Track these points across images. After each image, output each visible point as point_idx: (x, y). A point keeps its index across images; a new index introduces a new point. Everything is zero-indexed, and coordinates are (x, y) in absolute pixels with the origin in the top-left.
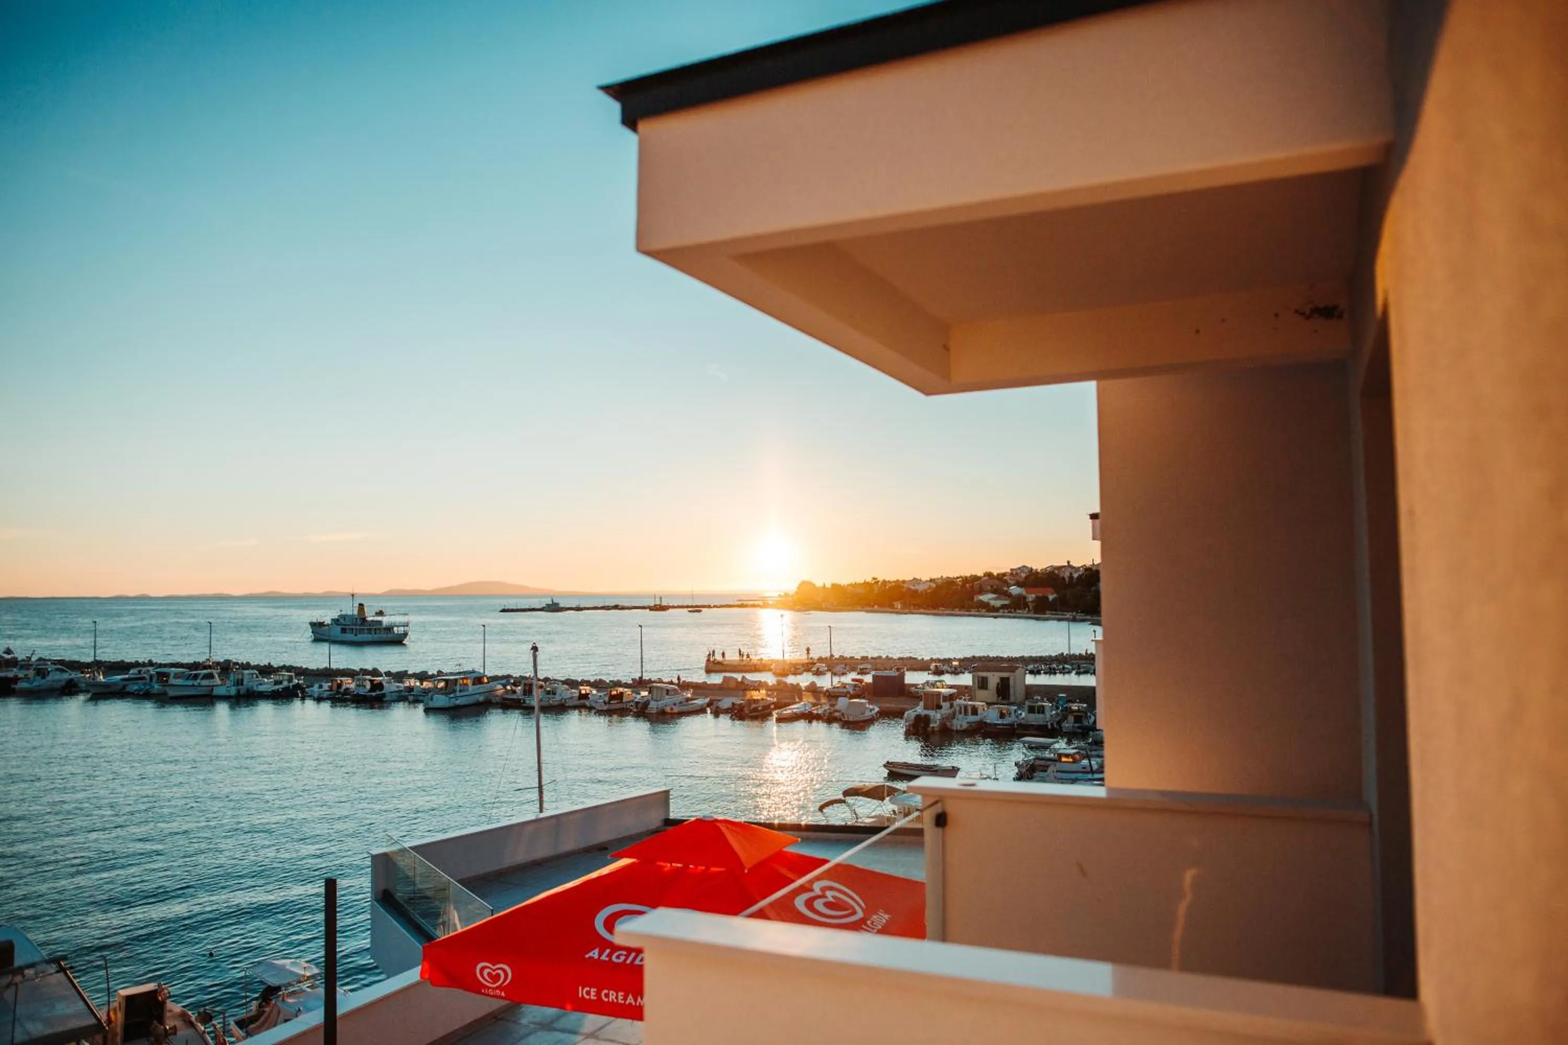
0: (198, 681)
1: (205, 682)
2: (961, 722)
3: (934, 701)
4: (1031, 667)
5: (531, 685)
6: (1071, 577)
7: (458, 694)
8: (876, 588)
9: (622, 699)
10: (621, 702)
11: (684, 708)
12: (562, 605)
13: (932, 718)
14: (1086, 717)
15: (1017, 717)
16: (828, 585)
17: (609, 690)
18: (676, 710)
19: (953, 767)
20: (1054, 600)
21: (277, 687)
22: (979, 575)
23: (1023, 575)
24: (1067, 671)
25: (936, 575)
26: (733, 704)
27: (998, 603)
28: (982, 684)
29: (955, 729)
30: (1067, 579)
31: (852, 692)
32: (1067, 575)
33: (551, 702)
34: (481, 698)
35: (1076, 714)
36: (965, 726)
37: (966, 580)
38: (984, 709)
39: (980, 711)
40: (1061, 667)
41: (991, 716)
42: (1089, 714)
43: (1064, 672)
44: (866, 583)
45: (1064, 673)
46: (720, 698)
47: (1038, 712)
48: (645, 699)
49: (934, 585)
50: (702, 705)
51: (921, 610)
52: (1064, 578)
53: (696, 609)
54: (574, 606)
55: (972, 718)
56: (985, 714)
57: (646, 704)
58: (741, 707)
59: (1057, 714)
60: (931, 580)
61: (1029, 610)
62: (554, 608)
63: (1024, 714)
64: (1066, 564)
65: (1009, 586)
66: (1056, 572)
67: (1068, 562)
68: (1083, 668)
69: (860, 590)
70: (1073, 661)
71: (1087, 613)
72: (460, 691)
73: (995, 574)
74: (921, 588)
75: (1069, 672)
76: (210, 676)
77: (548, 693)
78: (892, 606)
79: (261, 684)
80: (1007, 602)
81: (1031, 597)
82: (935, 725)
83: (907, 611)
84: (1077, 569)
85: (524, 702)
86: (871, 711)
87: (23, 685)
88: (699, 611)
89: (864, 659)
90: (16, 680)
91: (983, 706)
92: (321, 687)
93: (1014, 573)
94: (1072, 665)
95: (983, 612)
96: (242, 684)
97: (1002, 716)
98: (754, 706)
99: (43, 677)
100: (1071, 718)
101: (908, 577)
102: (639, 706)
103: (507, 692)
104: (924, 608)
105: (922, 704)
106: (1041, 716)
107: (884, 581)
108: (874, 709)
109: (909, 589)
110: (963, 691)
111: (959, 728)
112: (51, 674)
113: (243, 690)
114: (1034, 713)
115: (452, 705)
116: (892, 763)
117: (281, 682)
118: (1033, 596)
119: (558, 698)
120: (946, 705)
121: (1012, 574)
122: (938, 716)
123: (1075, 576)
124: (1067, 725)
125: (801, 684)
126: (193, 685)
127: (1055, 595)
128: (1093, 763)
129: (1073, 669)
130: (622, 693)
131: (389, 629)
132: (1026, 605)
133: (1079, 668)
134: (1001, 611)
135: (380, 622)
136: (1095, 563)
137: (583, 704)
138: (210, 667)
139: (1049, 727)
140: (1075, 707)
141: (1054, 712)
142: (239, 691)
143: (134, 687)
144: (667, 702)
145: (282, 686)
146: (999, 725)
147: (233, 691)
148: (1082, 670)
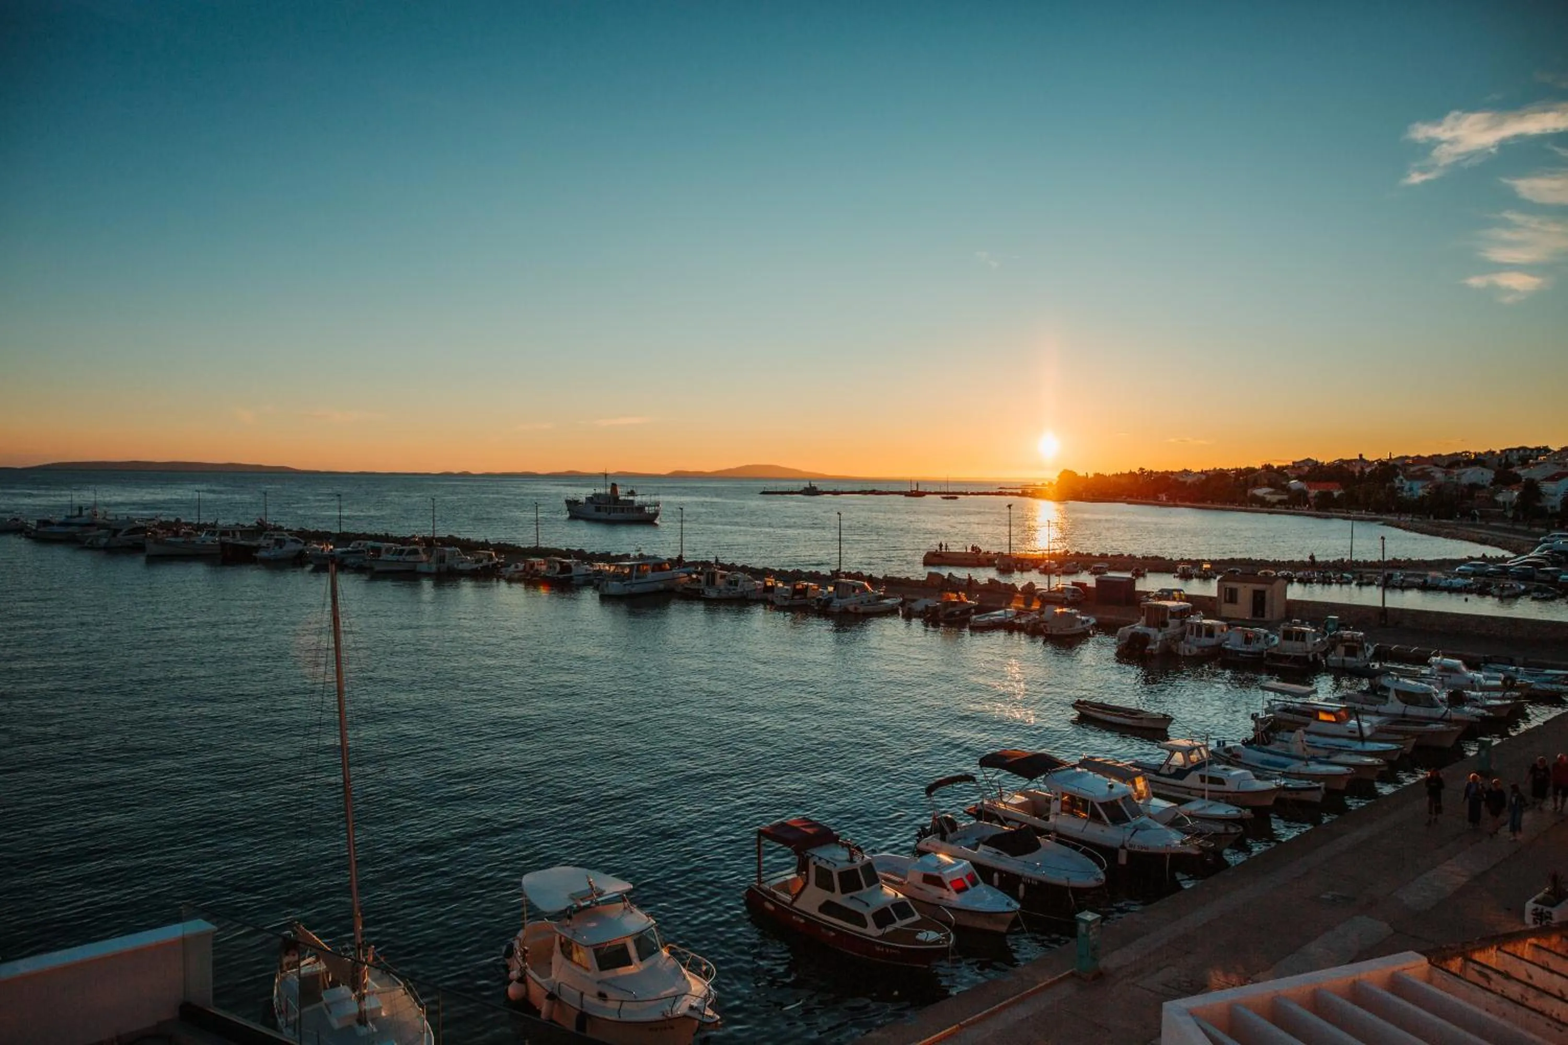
0: (403, 556)
1: (411, 558)
2: (1188, 648)
3: (1159, 617)
4: (1300, 574)
5: (714, 574)
6: (1362, 472)
7: (634, 581)
8: (1141, 480)
9: (806, 594)
10: (806, 598)
11: (870, 608)
12: (819, 489)
13: (1152, 638)
14: (1362, 648)
15: (1267, 643)
16: (1091, 475)
17: (792, 583)
18: (861, 609)
19: (1165, 715)
20: (1340, 496)
21: (477, 566)
22: (1257, 467)
23: (1307, 469)
24: (1346, 580)
25: (1208, 467)
26: (927, 607)
27: (1275, 498)
28: (1230, 596)
29: (1182, 654)
30: (1357, 474)
31: (1069, 598)
32: (1357, 470)
33: (730, 594)
34: (661, 586)
35: (1347, 644)
36: (1195, 650)
37: (1239, 472)
38: (1222, 631)
39: (1217, 632)
40: (1338, 576)
41: (1234, 640)
42: (1366, 645)
43: (1342, 582)
44: (1132, 474)
45: (1341, 584)
46: (915, 597)
47: (1297, 640)
48: (831, 595)
49: (1204, 477)
50: (892, 605)
51: (1188, 503)
52: (1353, 473)
53: (951, 496)
54: (831, 490)
55: (1206, 641)
56: (1224, 636)
57: (829, 601)
58: (935, 610)
59: (1323, 642)
60: (1202, 472)
61: (1310, 506)
62: (811, 491)
63: (1276, 641)
64: (1358, 458)
65: (1289, 479)
66: (1345, 466)
67: (1361, 456)
68: (1367, 578)
69: (1123, 481)
70: (1355, 570)
71: (1378, 511)
72: (637, 578)
73: (1275, 467)
74: (1189, 480)
75: (1349, 582)
76: (415, 552)
77: (730, 583)
78: (1156, 498)
79: (462, 562)
80: (1285, 497)
81: (1313, 492)
82: (1154, 647)
83: (1171, 503)
84: (1370, 464)
85: (703, 593)
86: (1083, 622)
87: (262, 554)
88: (956, 498)
89: (1103, 556)
90: (258, 548)
91: (1221, 626)
92: (517, 567)
93: (1296, 466)
94: (1352, 573)
95: (1256, 507)
96: (444, 562)
97: (1248, 640)
98: (950, 609)
99: (281, 547)
100: (1341, 649)
101: (1177, 468)
102: (821, 603)
103: (693, 580)
104: (1190, 501)
105: (1143, 618)
106: (1299, 644)
107: (1151, 472)
108: (1088, 621)
109: (1176, 480)
110: (1200, 604)
111: (1187, 653)
112: (287, 544)
113: (444, 567)
114: (1291, 639)
115: (627, 592)
116: (1085, 703)
117: (481, 561)
118: (1316, 491)
119: (739, 589)
120: (1173, 622)
121: (1293, 467)
122: (1160, 636)
123: (1368, 470)
124: (1334, 658)
125: (1017, 584)
126: (398, 561)
127: (1341, 491)
128: (1365, 725)
129: (1354, 579)
130: (807, 587)
131: (641, 508)
132: (1307, 501)
133: (1361, 578)
134: (1278, 506)
135: (632, 502)
136: (1393, 457)
137: (766, 598)
138: (416, 543)
139: (1311, 659)
140: (1346, 633)
141: (1319, 640)
142: (439, 569)
143: (350, 560)
144: (851, 602)
145: (481, 565)
146: (1243, 652)
147: (434, 568)
148: (1365, 581)
